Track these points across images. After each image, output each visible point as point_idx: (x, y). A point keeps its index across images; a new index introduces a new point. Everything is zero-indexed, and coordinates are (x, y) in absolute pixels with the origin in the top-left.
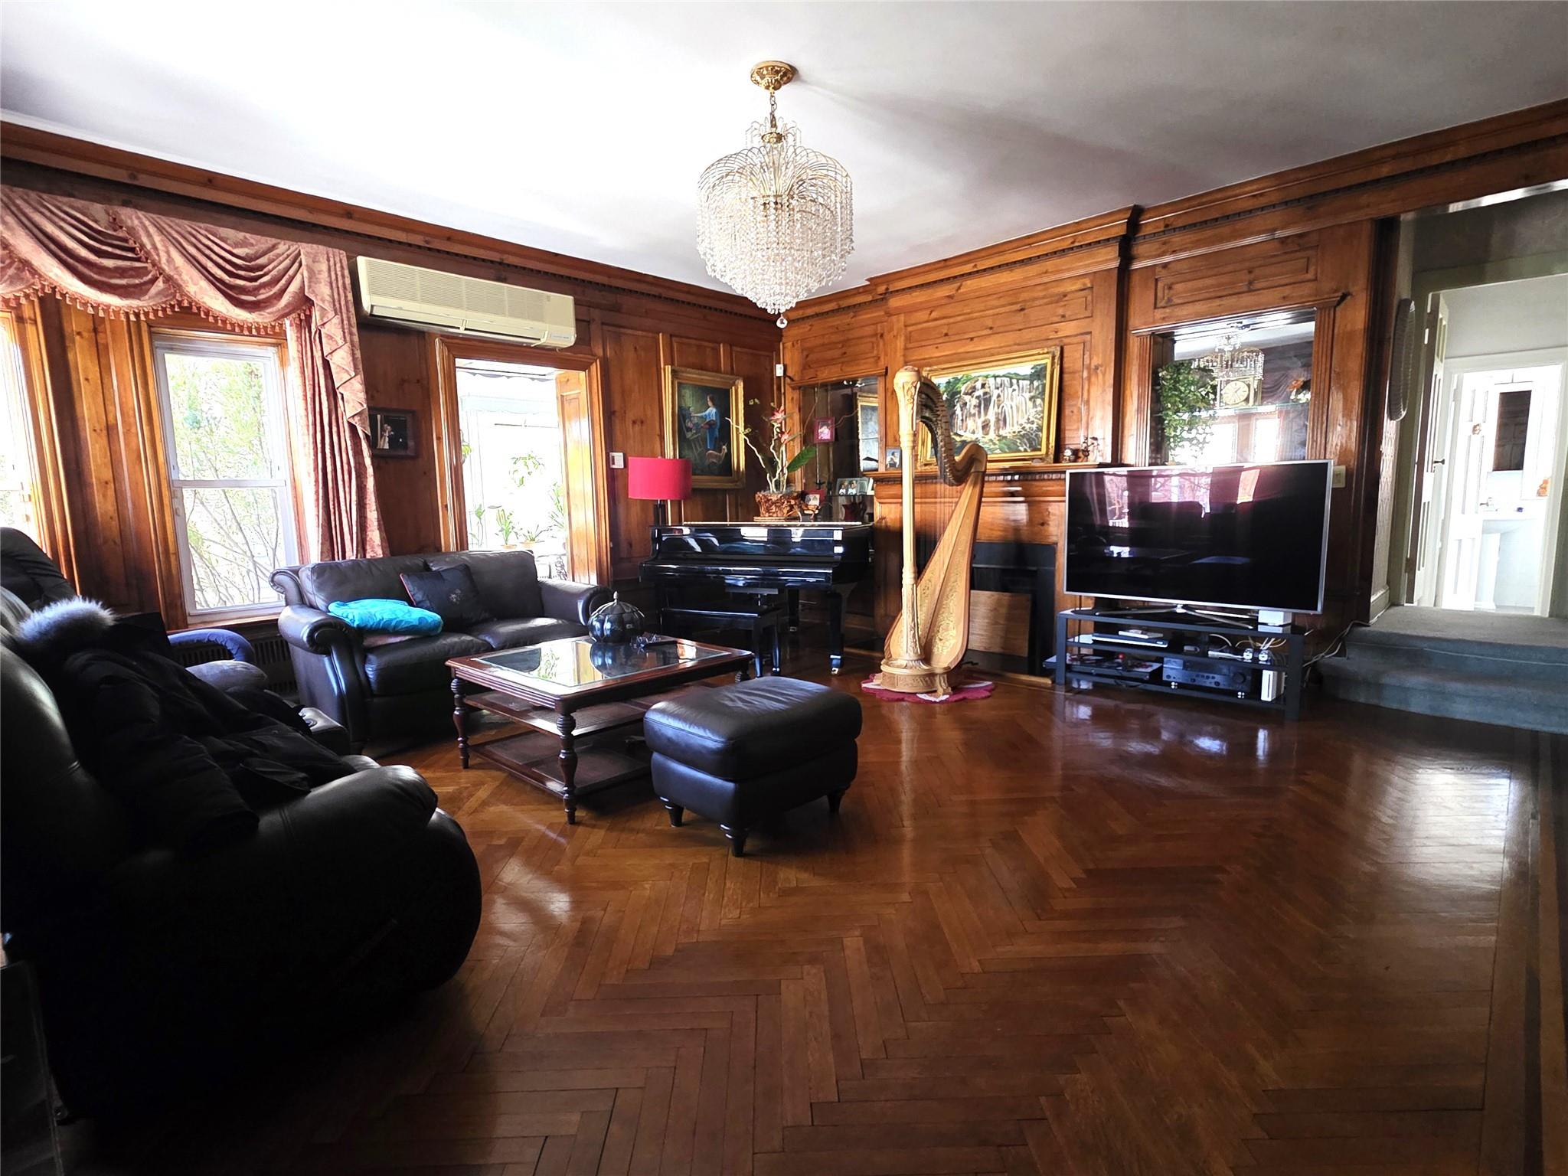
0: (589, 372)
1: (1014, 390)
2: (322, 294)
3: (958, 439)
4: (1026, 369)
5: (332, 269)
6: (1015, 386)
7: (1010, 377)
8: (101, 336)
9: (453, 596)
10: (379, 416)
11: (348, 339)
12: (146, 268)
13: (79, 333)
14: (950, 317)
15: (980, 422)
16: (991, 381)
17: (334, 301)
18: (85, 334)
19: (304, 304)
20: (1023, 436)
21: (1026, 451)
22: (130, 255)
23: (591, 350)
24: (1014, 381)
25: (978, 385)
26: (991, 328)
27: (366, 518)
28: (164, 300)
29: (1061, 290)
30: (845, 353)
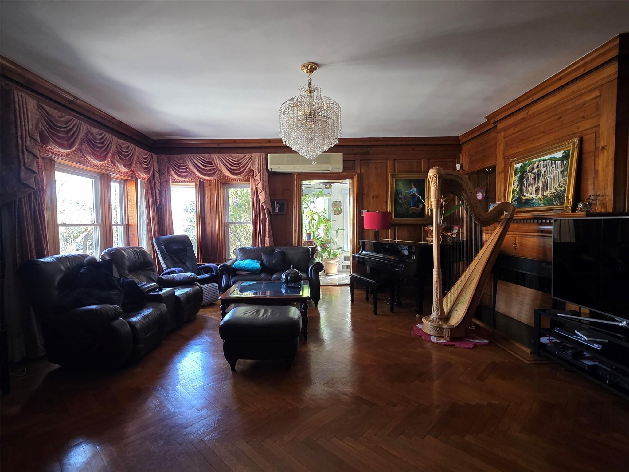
0: (353, 180)
1: (553, 167)
2: (256, 168)
3: (524, 198)
4: (559, 155)
5: (260, 159)
6: (554, 165)
7: (551, 159)
8: (211, 186)
9: (274, 261)
10: (276, 202)
11: (262, 180)
12: (215, 168)
13: (207, 186)
14: (524, 129)
15: (534, 188)
16: (542, 162)
17: (259, 169)
18: (208, 186)
19: (251, 171)
20: (556, 195)
21: (557, 204)
22: (212, 166)
23: (355, 171)
24: (553, 162)
25: (535, 165)
26: (544, 132)
27: (265, 234)
28: (219, 176)
29: (581, 101)
30: (484, 155)
